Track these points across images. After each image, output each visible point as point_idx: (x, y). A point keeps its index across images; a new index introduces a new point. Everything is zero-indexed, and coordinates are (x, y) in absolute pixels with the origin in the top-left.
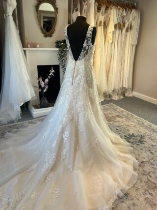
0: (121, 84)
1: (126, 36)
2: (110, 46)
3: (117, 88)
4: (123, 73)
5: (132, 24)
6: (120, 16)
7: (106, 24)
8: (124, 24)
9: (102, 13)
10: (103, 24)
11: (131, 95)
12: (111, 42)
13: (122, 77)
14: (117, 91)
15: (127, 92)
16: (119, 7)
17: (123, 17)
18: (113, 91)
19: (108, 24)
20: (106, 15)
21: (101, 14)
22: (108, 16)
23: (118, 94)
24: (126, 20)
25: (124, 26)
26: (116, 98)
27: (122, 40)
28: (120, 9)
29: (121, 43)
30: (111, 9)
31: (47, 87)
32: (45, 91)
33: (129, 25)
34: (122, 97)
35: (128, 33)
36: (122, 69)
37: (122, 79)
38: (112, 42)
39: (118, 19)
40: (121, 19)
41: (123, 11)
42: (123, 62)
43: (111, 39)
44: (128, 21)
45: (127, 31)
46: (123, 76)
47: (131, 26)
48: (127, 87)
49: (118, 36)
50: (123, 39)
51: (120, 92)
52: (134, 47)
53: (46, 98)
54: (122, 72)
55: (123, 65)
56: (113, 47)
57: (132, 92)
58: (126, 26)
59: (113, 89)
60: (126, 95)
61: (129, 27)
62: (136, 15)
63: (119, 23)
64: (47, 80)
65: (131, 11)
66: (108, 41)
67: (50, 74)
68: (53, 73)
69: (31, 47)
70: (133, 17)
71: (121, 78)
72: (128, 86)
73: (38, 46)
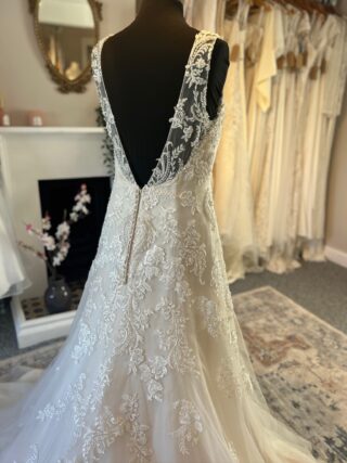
0: (294, 227)
1: (309, 91)
2: (262, 119)
3: (283, 238)
4: (300, 197)
5: (328, 58)
6: (292, 34)
7: (253, 56)
8: (305, 55)
9: (241, 24)
10: (242, 55)
11: (319, 258)
12: (265, 107)
13: (296, 208)
14: (282, 248)
15: (308, 248)
16: (290, 7)
17: (301, 37)
18: (272, 249)
19: (259, 55)
20: (252, 29)
21: (236, 25)
22: (256, 33)
23: (284, 256)
24: (310, 46)
25: (305, 63)
26: (278, 266)
27: (296, 102)
28: (293, 12)
29: (296, 110)
30: (268, 10)
31: (65, 249)
32: (57, 261)
33: (317, 60)
34: (296, 264)
35: (316, 84)
36: (296, 185)
37: (295, 214)
38: (270, 110)
39: (286, 41)
40: (295, 40)
41: (302, 17)
42: (298, 166)
43: (265, 99)
44: (316, 47)
45: (312, 76)
46: (299, 207)
47: (324, 62)
48: (310, 236)
49: (287, 91)
50: (301, 99)
51: (290, 251)
52: (332, 123)
53: (62, 281)
54: (296, 195)
55: (299, 175)
56: (271, 124)
57: (323, 249)
58: (310, 62)
59: (269, 243)
60: (306, 256)
61: (319, 64)
62: (339, 31)
63: (290, 55)
64: (64, 228)
65: (326, 18)
66: (258, 106)
67: (78, 207)
68: (86, 204)
69: (13, 124)
70: (332, 35)
71: (294, 212)
72: (314, 233)
73: (38, 120)
